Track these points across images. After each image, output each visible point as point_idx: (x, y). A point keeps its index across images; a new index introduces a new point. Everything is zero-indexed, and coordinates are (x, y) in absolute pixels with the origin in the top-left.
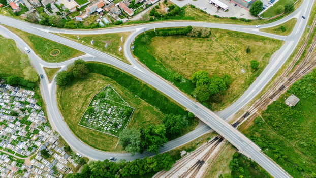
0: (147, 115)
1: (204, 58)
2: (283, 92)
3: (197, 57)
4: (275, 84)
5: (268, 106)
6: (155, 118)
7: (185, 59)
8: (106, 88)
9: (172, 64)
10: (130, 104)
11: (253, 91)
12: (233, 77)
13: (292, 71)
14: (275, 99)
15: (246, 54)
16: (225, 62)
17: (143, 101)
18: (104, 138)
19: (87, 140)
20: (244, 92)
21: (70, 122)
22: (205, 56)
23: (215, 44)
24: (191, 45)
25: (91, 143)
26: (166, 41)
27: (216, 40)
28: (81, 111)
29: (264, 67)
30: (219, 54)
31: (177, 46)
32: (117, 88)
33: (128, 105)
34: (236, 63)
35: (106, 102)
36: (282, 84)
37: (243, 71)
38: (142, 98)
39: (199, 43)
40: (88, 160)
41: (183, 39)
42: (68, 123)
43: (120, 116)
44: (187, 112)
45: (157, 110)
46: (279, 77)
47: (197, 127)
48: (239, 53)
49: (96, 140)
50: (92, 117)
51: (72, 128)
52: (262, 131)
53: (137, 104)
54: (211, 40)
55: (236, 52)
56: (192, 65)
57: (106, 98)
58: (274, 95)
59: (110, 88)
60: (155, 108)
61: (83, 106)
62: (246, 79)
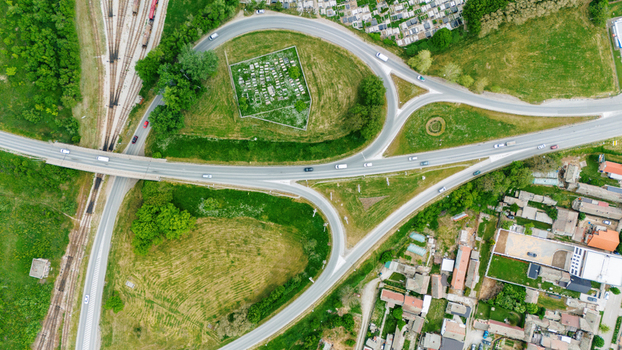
0: (219, 122)
1: (201, 274)
2: (59, 278)
3: (213, 269)
4: (74, 287)
5: (68, 241)
6: (206, 125)
7: (228, 252)
8: (305, 122)
9: (242, 230)
10: (254, 121)
11: (100, 256)
12: (139, 265)
13: (60, 329)
14: (65, 258)
15: (142, 324)
16: (164, 286)
17: (240, 139)
18: (249, 52)
19: (267, 36)
20: (112, 246)
21: (310, 42)
22: (200, 279)
23: (198, 315)
24: (236, 287)
25: (259, 36)
26: (281, 270)
27: (202, 325)
28: (310, 66)
29: (103, 312)
30: (182, 297)
31: (258, 271)
32: (291, 133)
33: (254, 116)
34: (149, 295)
35: (286, 101)
36: (65, 293)
37: (130, 284)
38: (244, 141)
39: (226, 302)
40: (245, 15)
41: (257, 293)
42: (311, 38)
43: (251, 93)
44: (163, 156)
45: (210, 137)
46: (74, 305)
47: (144, 148)
48: (152, 319)
49: (257, 43)
50: (287, 68)
51: (300, 37)
52: (61, 196)
53: (244, 128)
54: (209, 319)
55: (159, 317)
56: (212, 249)
57: (293, 107)
58: (68, 266)
59: (300, 126)
60: (217, 139)
61: (314, 74)
62: (119, 272)
